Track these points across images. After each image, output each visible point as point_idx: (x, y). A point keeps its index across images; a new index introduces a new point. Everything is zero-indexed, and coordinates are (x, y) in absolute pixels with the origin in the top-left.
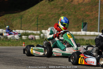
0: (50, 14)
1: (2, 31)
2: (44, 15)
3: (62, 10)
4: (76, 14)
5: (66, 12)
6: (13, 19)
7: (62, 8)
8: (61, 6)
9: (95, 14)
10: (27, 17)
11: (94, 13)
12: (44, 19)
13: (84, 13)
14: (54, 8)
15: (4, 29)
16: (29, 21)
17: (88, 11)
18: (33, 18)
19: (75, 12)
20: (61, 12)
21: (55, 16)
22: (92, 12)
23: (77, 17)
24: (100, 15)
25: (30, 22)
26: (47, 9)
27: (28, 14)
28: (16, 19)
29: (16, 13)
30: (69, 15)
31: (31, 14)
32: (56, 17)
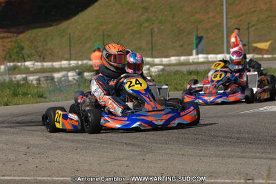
0: (121, 23)
1: (34, 64)
2: (110, 26)
3: (146, 14)
4: (176, 19)
5: (154, 18)
6: (45, 40)
7: (146, 9)
8: (143, 6)
9: (214, 17)
10: (74, 32)
11: (211, 15)
12: (110, 34)
13: (192, 16)
14: (129, 10)
15: (37, 62)
16: (79, 42)
17: (199, 13)
18: (87, 35)
19: (173, 17)
20: (144, 17)
21: (131, 26)
22: (208, 13)
23: (178, 26)
24: (227, 19)
25: (81, 43)
26: (115, 14)
27: (76, 27)
28: (52, 39)
29: (51, 26)
30: (160, 23)
31: (82, 26)
32: (134, 29)
